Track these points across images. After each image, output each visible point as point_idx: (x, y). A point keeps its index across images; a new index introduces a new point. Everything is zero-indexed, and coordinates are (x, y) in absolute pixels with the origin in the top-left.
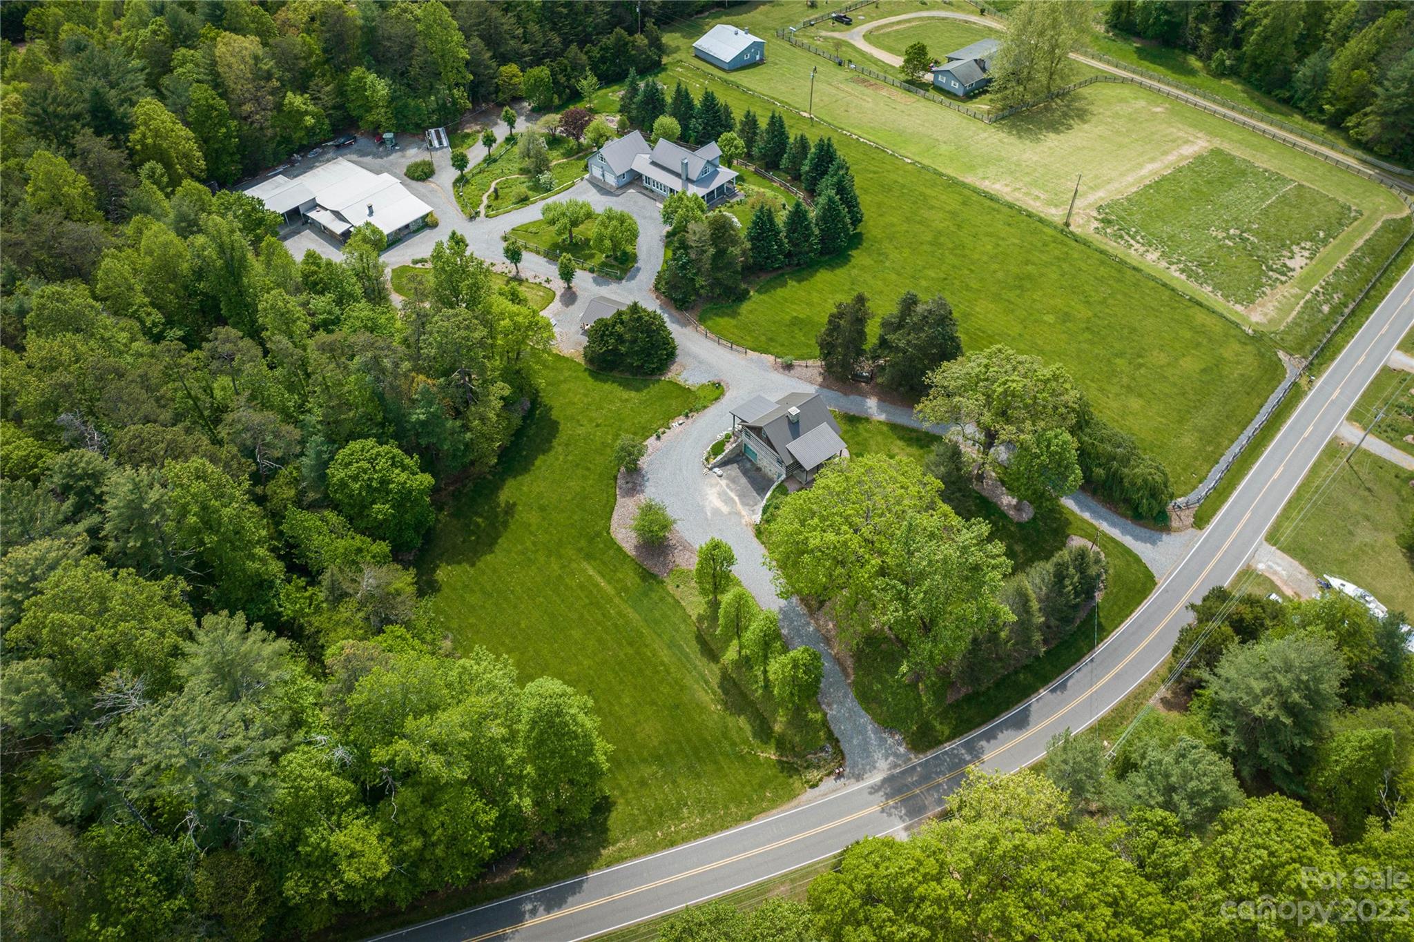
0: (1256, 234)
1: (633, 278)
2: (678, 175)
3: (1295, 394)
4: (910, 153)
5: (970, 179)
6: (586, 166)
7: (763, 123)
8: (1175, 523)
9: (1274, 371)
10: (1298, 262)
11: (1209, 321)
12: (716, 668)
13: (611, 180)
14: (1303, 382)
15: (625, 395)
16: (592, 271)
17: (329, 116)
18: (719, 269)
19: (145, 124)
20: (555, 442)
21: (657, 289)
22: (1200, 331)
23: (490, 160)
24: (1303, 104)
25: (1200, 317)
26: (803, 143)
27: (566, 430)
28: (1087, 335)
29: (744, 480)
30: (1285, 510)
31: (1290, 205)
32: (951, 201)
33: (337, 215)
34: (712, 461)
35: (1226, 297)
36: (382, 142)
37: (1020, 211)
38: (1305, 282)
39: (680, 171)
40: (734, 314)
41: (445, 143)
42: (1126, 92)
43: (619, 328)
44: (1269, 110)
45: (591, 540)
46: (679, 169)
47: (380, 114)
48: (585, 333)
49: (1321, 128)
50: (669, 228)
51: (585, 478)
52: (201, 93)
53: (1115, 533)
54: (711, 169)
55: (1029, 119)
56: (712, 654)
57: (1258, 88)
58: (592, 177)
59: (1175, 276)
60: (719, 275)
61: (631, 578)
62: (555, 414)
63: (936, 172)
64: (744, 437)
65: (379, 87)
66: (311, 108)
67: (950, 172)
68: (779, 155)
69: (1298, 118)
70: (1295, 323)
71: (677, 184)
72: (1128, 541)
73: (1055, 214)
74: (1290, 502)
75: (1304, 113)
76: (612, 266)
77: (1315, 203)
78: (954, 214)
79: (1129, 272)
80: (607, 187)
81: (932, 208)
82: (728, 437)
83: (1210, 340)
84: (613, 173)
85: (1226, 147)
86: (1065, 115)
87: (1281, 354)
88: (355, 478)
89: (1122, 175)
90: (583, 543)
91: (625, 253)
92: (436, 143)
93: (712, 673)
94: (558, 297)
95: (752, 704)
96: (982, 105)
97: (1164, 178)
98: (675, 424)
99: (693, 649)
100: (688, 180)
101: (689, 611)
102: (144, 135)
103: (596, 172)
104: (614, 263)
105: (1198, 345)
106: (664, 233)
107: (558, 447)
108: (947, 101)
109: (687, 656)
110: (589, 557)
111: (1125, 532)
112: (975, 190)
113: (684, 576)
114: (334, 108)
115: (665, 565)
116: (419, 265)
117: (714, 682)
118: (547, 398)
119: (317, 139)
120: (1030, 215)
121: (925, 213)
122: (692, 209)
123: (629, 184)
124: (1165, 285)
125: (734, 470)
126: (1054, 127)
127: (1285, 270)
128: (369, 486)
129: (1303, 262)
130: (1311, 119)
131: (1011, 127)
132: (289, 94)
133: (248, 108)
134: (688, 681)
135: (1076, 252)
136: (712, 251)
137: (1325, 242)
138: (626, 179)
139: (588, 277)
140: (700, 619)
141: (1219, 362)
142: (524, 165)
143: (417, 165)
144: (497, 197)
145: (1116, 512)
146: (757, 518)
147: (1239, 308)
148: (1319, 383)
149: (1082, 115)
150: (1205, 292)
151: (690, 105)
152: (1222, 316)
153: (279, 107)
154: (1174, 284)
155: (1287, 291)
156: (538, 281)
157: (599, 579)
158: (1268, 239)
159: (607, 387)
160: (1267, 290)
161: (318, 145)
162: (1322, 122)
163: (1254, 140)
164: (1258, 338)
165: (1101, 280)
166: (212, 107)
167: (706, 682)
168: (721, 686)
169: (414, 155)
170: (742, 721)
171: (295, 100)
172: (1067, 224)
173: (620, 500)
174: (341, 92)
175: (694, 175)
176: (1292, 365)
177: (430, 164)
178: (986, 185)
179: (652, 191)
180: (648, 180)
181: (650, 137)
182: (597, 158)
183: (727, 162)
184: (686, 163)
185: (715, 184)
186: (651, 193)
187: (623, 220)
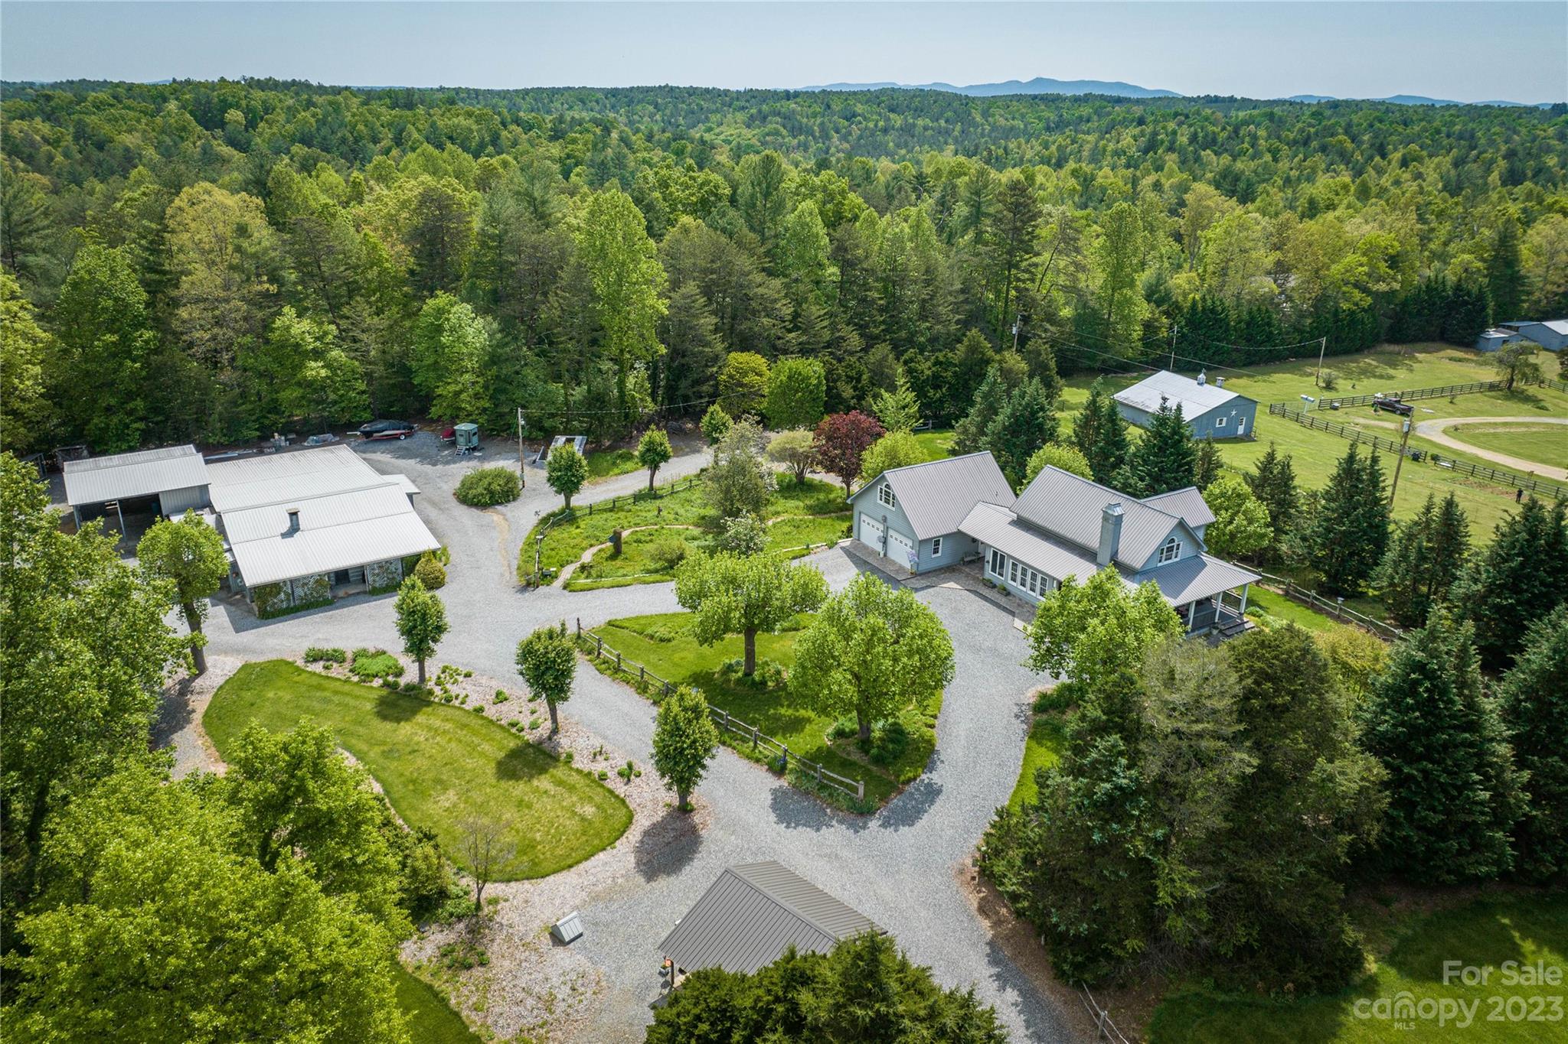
1: (909, 817)
2: (1089, 554)
6: (850, 529)
13: (902, 553)
16: (778, 768)
18: (1264, 845)
21: (986, 875)
23: (647, 495)
39: (1093, 541)
46: (1091, 535)
47: (459, 384)
50: (1047, 684)
54: (1185, 550)
58: (859, 544)
60: (1262, 869)
65: (473, 331)
66: (328, 350)
71: (1083, 574)
76: (846, 766)
80: (890, 570)
84: (909, 532)
91: (896, 733)
94: (634, 835)
100: (1118, 567)
103: (869, 533)
104: (856, 756)
106: (1031, 696)
116: (318, 667)
119: (331, 413)
122: (1138, 628)
123: (948, 570)
132: (287, 310)
136: (1243, 760)
138: (941, 557)
139: (762, 784)
143: (483, 475)
144: (615, 555)
153: (259, 330)
156: (599, 767)
161: (333, 429)
171: (295, 323)
175: (1135, 558)
177: (513, 483)
179: (1006, 592)
180: (1000, 560)
181: (1018, 479)
182: (876, 497)
183: (1226, 547)
184: (1113, 524)
185: (1192, 593)
186: (1003, 598)
187: (903, 617)
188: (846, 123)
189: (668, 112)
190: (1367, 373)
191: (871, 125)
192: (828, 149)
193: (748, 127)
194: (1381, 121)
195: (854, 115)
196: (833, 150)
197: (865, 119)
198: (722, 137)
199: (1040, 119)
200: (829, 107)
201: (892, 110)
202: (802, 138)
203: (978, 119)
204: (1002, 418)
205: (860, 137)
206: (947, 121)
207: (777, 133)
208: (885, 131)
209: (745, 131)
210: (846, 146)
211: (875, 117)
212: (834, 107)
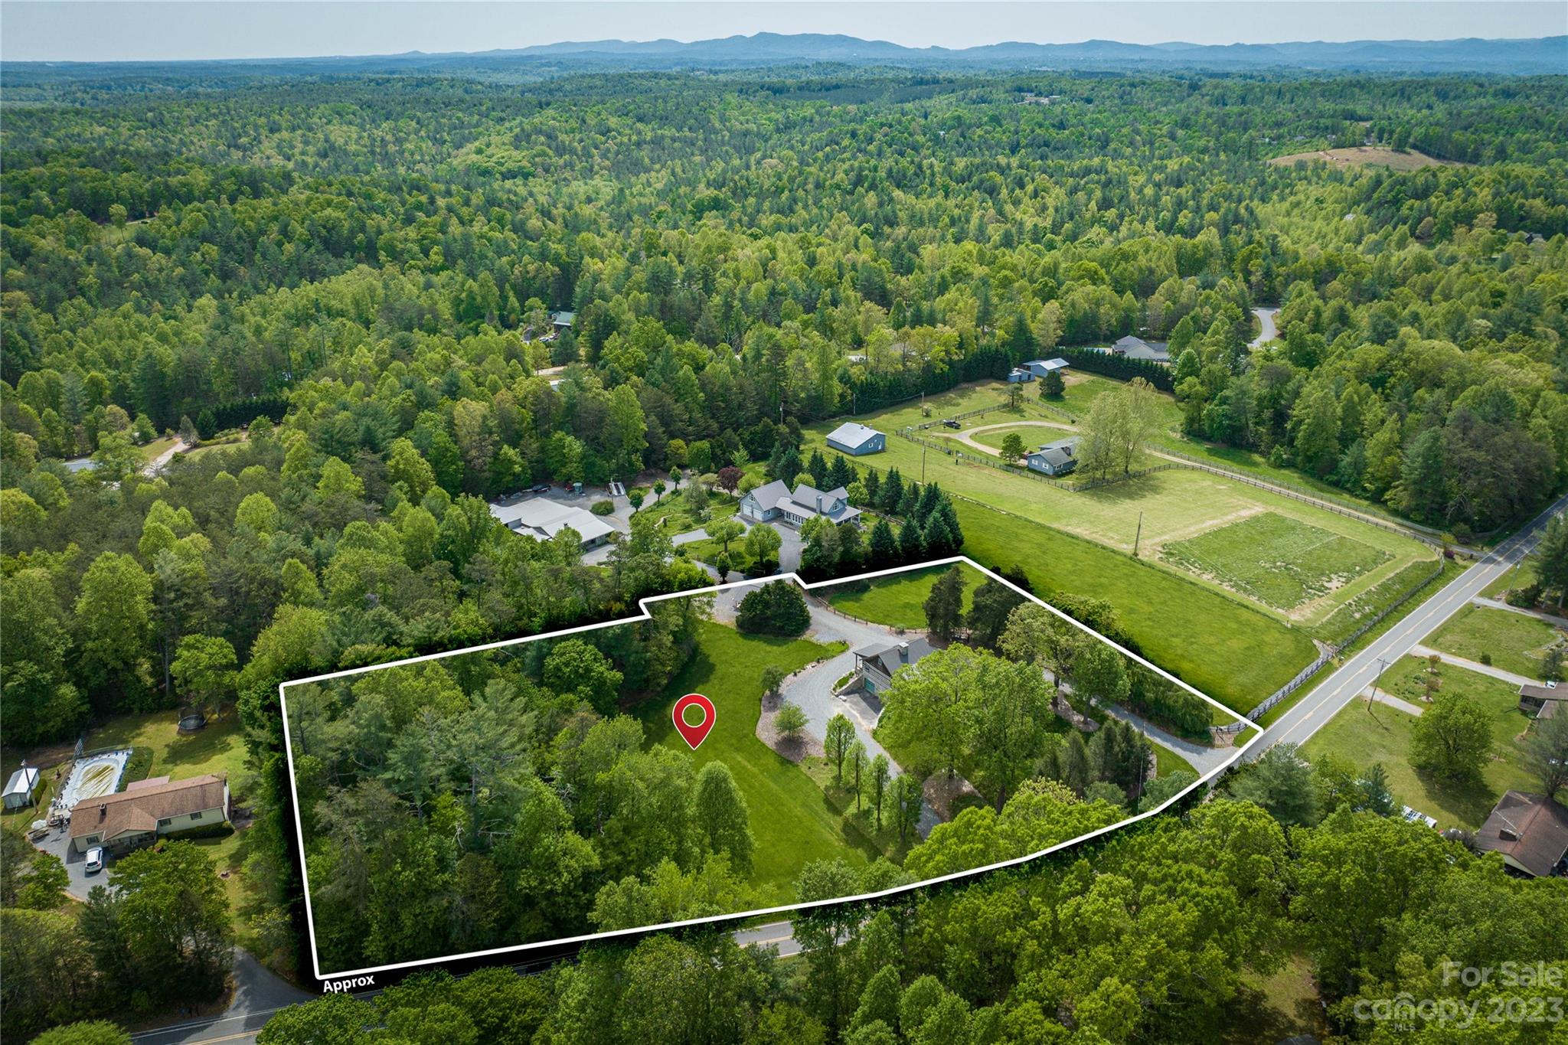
0: (1301, 566)
2: (814, 510)
3: (1327, 669)
4: (1007, 508)
5: (1055, 525)
6: (738, 509)
7: (882, 479)
8: (1218, 742)
9: (1311, 652)
10: (1335, 584)
11: (1254, 618)
12: (840, 820)
13: (759, 516)
14: (1335, 662)
15: (769, 648)
16: (742, 571)
17: (532, 468)
19: (401, 454)
20: (712, 677)
22: (1248, 623)
23: (659, 504)
24: (1349, 485)
25: (1245, 615)
26: (915, 490)
27: (720, 669)
28: (1149, 623)
29: (864, 704)
30: (1312, 738)
31: (1332, 549)
32: (1040, 538)
33: (539, 530)
34: (839, 690)
35: (1270, 605)
36: (572, 490)
37: (1096, 545)
38: (1338, 598)
40: (858, 600)
41: (623, 492)
42: (1195, 475)
43: (765, 596)
44: (1321, 490)
45: (740, 740)
46: (814, 505)
47: (572, 468)
48: (737, 610)
49: (1366, 503)
50: (806, 546)
51: (736, 699)
52: (441, 437)
53: (1168, 746)
54: (840, 506)
55: (1111, 490)
56: (834, 809)
57: (1313, 476)
58: (744, 513)
59: (1226, 589)
61: (771, 762)
62: (712, 660)
63: (1026, 520)
64: (865, 672)
65: (575, 446)
66: (519, 460)
67: (1038, 520)
68: (896, 502)
69: (1346, 496)
70: (1329, 622)
71: (812, 516)
72: (1178, 751)
73: (1128, 548)
74: (1317, 733)
75: (1350, 492)
77: (1354, 548)
78: (1040, 545)
79: (1187, 585)
80: (755, 521)
81: (1022, 541)
82: (851, 675)
83: (1254, 630)
84: (760, 508)
85: (1280, 512)
86: (1140, 489)
87: (1315, 642)
88: (567, 664)
89: (1186, 526)
90: (734, 741)
91: (769, 561)
92: (615, 492)
93: (837, 823)
95: (869, 841)
96: (1069, 481)
97: (1222, 529)
98: (809, 667)
99: (821, 808)
100: (822, 513)
101: (818, 783)
102: (398, 463)
103: (747, 511)
105: (1243, 633)
106: (801, 548)
107: (714, 679)
108: (1038, 477)
109: (817, 813)
110: (738, 750)
111: (1175, 745)
112: (1059, 532)
113: (815, 762)
114: (537, 462)
115: (799, 755)
117: (838, 828)
118: (705, 648)
119: (520, 484)
120: (1104, 548)
121: (1016, 544)
123: (774, 519)
124: (1217, 594)
125: (856, 697)
126: (1130, 496)
127: (1322, 589)
128: (577, 672)
129: (1339, 585)
130: (1357, 496)
131: (1093, 495)
132: (506, 446)
133: (474, 453)
134: (817, 827)
135: (1142, 572)
136: (841, 549)
137: (1360, 573)
138: (770, 515)
140: (827, 788)
141: (1261, 644)
142: (688, 507)
143: (601, 504)
144: (665, 525)
145: (1168, 732)
146: (875, 725)
147: (1280, 610)
148: (1348, 664)
149: (1155, 489)
150: (1252, 600)
151: (824, 467)
152: (1265, 615)
153: (496, 456)
154: (1225, 594)
155: (1325, 601)
157: (746, 763)
158: (1310, 569)
159: (755, 643)
160: (1307, 601)
161: (520, 490)
162: (1367, 499)
163: (1306, 508)
164: (1295, 630)
165: (1163, 590)
166: (447, 450)
167: (832, 828)
168: (844, 830)
169: (597, 498)
170: (860, 851)
171: (508, 451)
172: (1136, 554)
173: (763, 714)
174: (542, 450)
175: (826, 509)
176: (1324, 651)
177: (611, 504)
178: (1070, 529)
179: (791, 523)
180: (789, 514)
181: (791, 486)
182: (748, 499)
183: (853, 503)
184: (820, 501)
185: (843, 518)
186: (791, 525)
187: (769, 532)
188: (603, 139)
189: (431, 127)
190: (949, 403)
191: (625, 140)
192: (592, 167)
193: (516, 148)
194: (1041, 126)
195: (609, 131)
196: (596, 168)
197: (619, 133)
198: (494, 159)
199: (769, 119)
200: (584, 121)
201: (640, 120)
202: (567, 157)
203: (717, 125)
204: (783, 461)
205: (618, 153)
206: (690, 129)
207: (544, 154)
208: (638, 144)
209: (515, 153)
210: (607, 163)
211: (627, 131)
212: (589, 121)
